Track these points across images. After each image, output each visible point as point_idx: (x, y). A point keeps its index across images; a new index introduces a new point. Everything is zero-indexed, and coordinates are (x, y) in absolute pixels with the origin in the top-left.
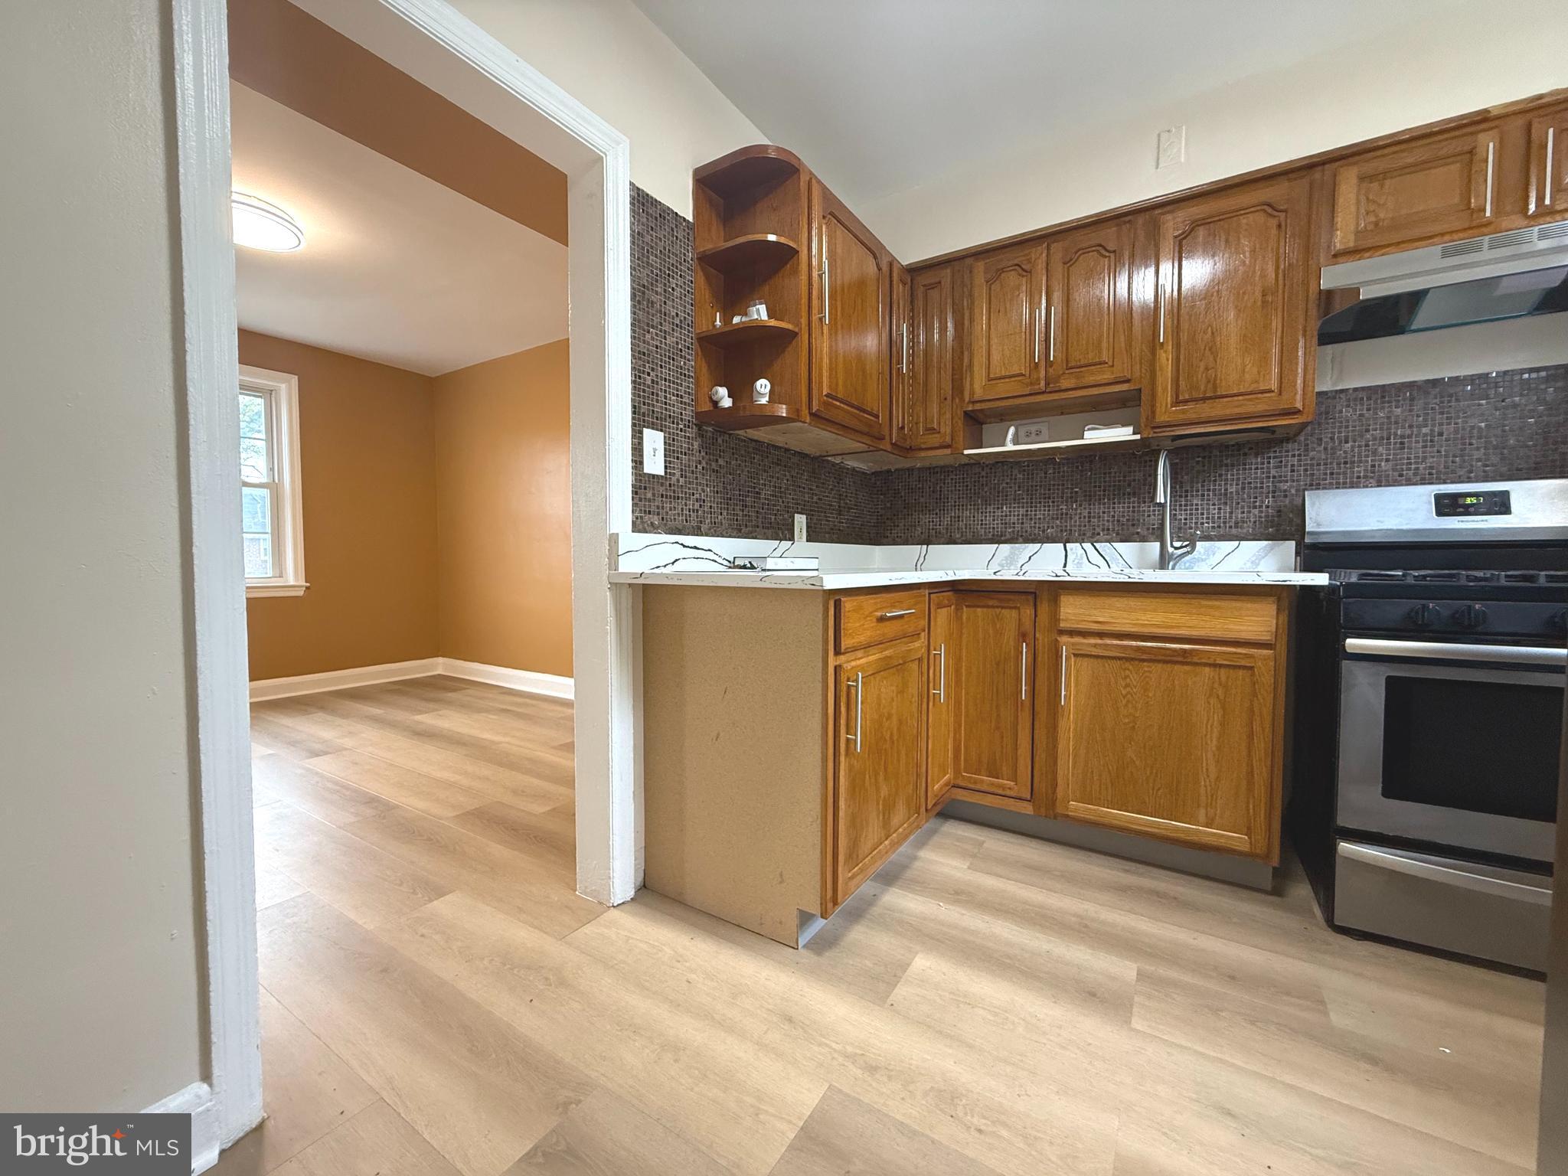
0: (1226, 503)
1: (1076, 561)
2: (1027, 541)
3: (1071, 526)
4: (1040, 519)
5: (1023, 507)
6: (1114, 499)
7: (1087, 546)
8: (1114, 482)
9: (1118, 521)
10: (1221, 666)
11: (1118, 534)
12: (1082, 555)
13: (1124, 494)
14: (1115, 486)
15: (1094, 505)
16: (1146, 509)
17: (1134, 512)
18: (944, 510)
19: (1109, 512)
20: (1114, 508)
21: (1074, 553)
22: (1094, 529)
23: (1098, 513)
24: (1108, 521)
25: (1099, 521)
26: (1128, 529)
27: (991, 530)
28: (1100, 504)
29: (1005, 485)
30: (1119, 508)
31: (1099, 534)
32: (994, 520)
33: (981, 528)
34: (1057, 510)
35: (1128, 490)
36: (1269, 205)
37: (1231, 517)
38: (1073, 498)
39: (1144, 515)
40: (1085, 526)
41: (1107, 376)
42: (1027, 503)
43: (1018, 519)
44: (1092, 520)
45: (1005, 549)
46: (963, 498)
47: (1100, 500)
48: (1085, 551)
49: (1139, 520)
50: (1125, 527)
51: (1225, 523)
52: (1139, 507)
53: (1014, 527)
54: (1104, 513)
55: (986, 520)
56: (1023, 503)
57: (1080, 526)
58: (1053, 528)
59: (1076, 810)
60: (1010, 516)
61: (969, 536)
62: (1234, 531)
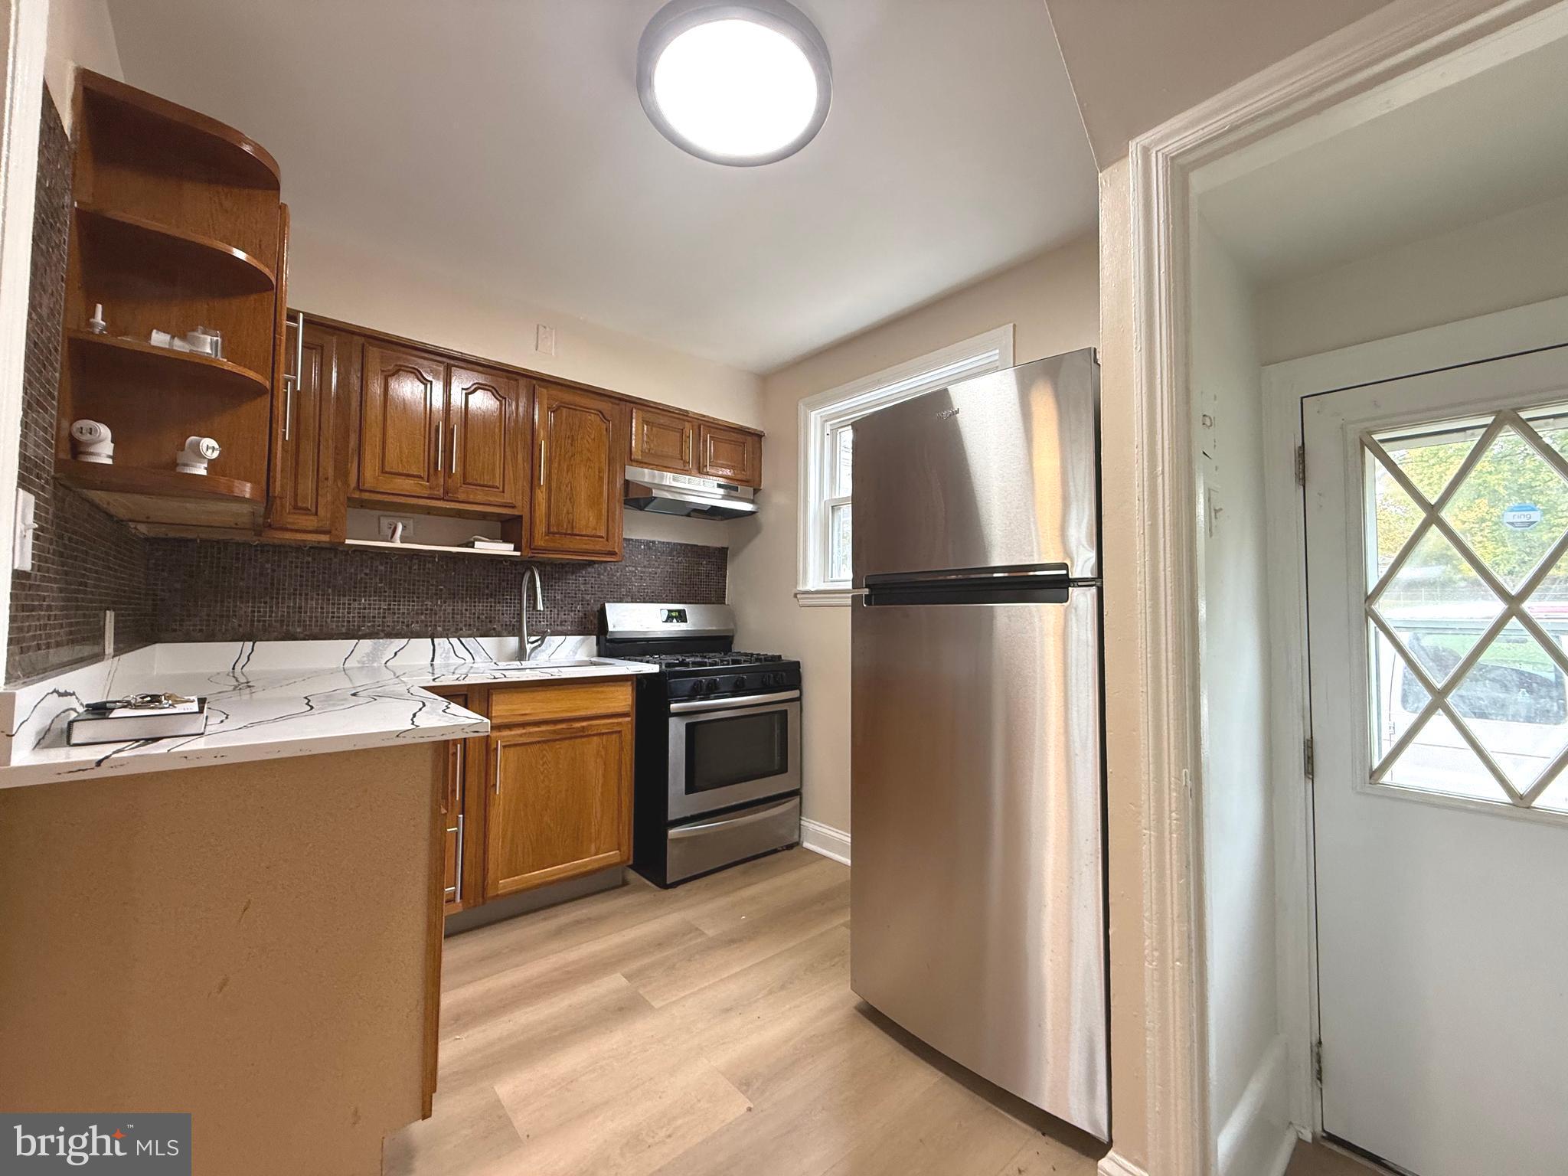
0: (555, 607)
1: (444, 655)
2: (390, 635)
3: (436, 621)
4: (404, 613)
5: (385, 601)
6: (475, 598)
7: (454, 641)
8: (476, 583)
9: (479, 618)
10: (603, 734)
11: (478, 629)
12: (449, 649)
13: (483, 595)
14: (475, 587)
15: (458, 602)
16: (501, 608)
17: (491, 610)
18: (277, 598)
19: (471, 610)
20: (475, 606)
21: (441, 648)
22: (458, 625)
23: (461, 610)
24: (470, 618)
25: (462, 618)
26: (486, 625)
27: (345, 624)
28: (462, 602)
29: (363, 575)
30: (479, 606)
31: (461, 629)
32: (349, 613)
33: (332, 622)
34: (422, 605)
35: (486, 591)
36: (600, 412)
37: (558, 618)
38: (438, 595)
39: (499, 614)
40: (449, 621)
41: (499, 500)
42: (390, 596)
43: (379, 613)
44: (455, 616)
45: (366, 645)
46: (307, 586)
47: (463, 598)
48: (452, 645)
49: (495, 618)
50: (484, 623)
51: (554, 622)
52: (495, 607)
53: (374, 622)
54: (466, 610)
55: (338, 613)
56: (385, 596)
57: (444, 621)
58: (417, 622)
59: (504, 887)
60: (370, 609)
61: (316, 630)
62: (559, 628)
